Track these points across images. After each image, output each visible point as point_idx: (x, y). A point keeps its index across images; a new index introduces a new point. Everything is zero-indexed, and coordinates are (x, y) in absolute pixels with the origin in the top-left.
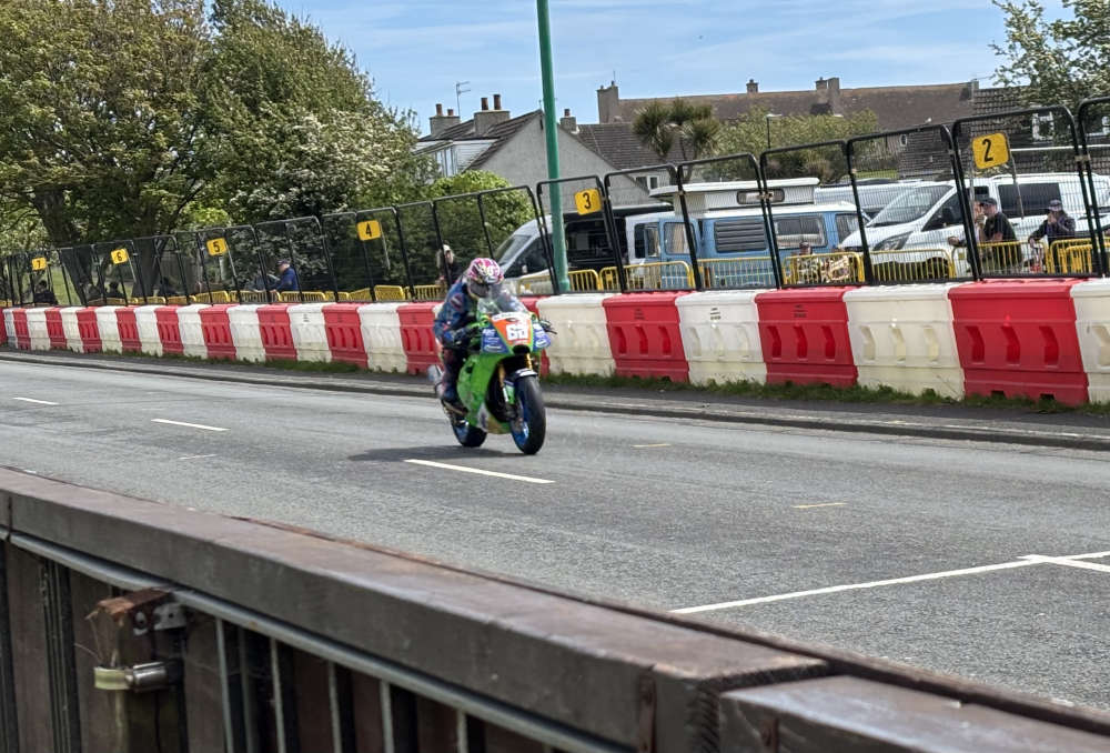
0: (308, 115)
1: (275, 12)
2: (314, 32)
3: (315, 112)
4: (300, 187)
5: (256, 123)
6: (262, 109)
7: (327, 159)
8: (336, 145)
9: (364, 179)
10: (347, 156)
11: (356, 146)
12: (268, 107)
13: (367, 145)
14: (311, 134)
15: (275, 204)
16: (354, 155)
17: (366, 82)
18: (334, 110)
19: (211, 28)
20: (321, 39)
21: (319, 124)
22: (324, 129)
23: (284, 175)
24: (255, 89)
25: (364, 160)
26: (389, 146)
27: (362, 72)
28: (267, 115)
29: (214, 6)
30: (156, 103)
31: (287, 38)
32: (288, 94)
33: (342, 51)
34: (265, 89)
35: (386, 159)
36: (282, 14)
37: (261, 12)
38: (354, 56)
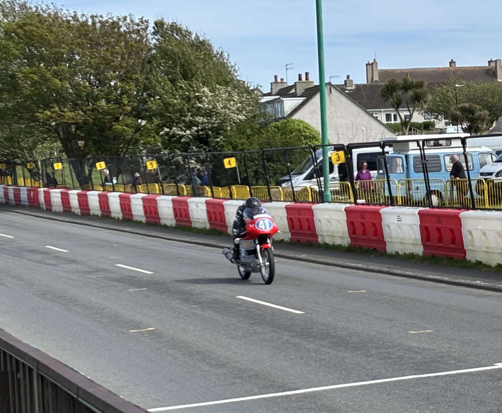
0: (203, 88)
1: (187, 31)
2: (207, 42)
3: (207, 86)
4: (198, 126)
5: (175, 92)
6: (178, 84)
7: (213, 112)
8: (218, 104)
9: (232, 123)
10: (224, 111)
11: (228, 105)
12: (183, 83)
13: (234, 104)
14: (204, 98)
15: (184, 136)
16: (227, 110)
17: (234, 69)
18: (217, 86)
19: (152, 39)
20: (211, 46)
21: (209, 92)
22: (211, 96)
23: (189, 120)
24: (175, 73)
25: (232, 113)
26: (246, 105)
27: (233, 64)
28: (181, 87)
29: (154, 28)
30: (122, 80)
31: (192, 45)
32: (193, 76)
33: (222, 53)
34: (181, 73)
35: (244, 112)
36: (190, 33)
37: (178, 30)
38: (228, 55)
